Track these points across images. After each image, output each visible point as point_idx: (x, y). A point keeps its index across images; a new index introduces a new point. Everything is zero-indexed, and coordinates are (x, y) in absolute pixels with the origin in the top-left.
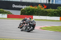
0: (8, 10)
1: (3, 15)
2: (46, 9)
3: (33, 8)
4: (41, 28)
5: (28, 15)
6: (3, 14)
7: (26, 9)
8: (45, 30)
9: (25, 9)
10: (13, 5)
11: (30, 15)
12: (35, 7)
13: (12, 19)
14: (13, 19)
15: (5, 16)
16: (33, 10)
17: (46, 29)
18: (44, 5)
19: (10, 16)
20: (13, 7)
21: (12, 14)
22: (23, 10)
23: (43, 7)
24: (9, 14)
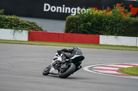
0: (31, 20)
1: (17, 32)
2: (135, 16)
3: (100, 13)
4: (121, 70)
5: (85, 33)
6: (17, 29)
7: (82, 16)
8: (134, 75)
9: (78, 16)
10: (45, 5)
11: (92, 33)
12: (104, 11)
13: (42, 43)
14: (45, 43)
15: (23, 35)
16: (100, 19)
17: (135, 73)
18: (131, 6)
19: (36, 36)
20: (45, 10)
21: (41, 29)
22: (71, 20)
23: (129, 11)
24: (32, 29)
